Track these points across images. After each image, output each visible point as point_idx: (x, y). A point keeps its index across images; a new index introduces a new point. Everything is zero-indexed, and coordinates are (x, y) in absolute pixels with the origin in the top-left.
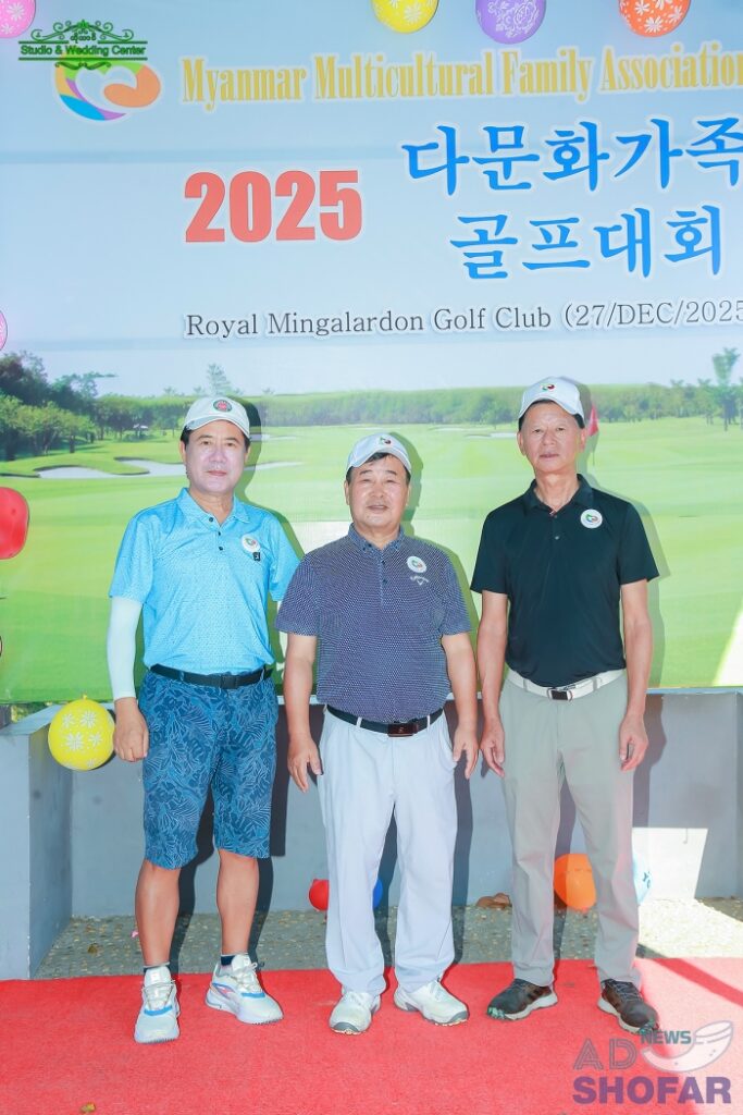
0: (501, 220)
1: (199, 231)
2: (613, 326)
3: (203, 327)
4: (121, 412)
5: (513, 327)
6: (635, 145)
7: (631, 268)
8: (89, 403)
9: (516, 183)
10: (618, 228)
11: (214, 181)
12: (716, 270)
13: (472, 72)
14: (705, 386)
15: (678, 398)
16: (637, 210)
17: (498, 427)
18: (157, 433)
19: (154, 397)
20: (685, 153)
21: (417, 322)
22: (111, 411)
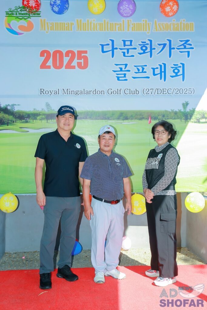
0: (126, 65)
1: (44, 66)
2: (156, 95)
3: (44, 92)
4: (21, 115)
5: (129, 94)
6: (162, 46)
7: (161, 79)
8: (13, 112)
9: (130, 55)
10: (157, 68)
11: (48, 52)
12: (183, 80)
13: (119, 25)
14: (180, 111)
15: (172, 114)
16: (163, 63)
17: (124, 121)
18: (31, 121)
19: (30, 111)
20: (176, 49)
21: (103, 92)
22: (19, 114)
